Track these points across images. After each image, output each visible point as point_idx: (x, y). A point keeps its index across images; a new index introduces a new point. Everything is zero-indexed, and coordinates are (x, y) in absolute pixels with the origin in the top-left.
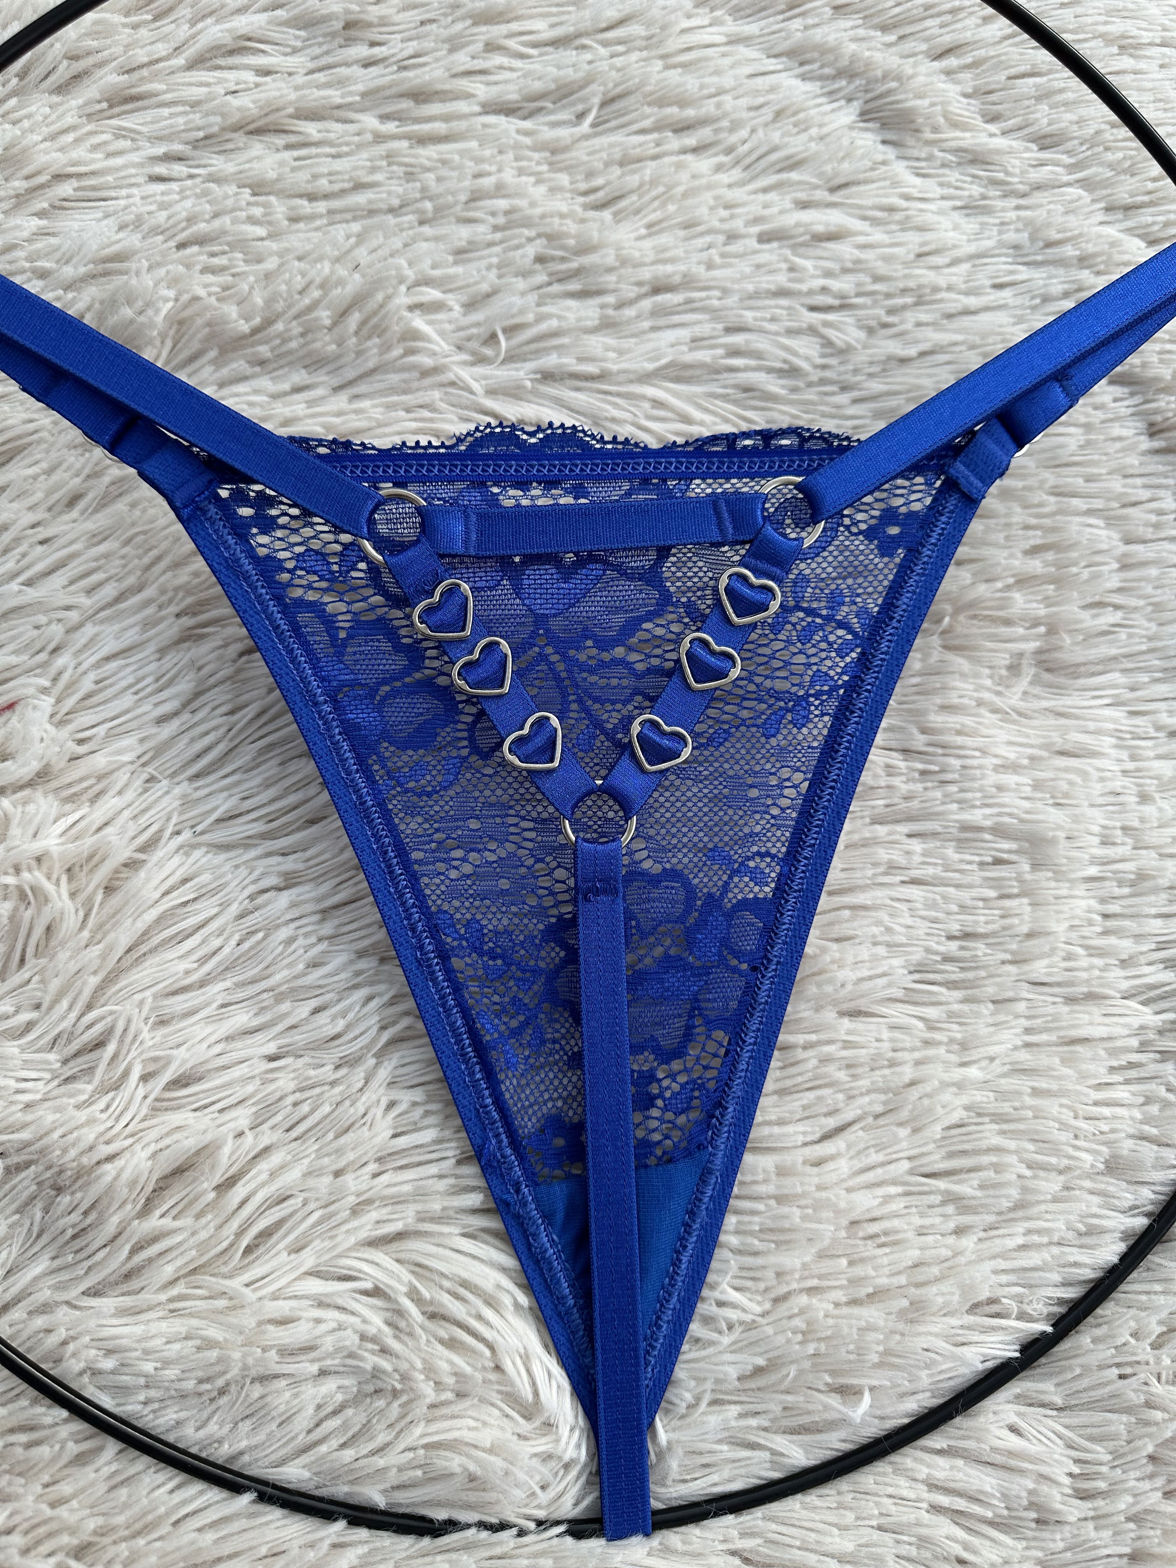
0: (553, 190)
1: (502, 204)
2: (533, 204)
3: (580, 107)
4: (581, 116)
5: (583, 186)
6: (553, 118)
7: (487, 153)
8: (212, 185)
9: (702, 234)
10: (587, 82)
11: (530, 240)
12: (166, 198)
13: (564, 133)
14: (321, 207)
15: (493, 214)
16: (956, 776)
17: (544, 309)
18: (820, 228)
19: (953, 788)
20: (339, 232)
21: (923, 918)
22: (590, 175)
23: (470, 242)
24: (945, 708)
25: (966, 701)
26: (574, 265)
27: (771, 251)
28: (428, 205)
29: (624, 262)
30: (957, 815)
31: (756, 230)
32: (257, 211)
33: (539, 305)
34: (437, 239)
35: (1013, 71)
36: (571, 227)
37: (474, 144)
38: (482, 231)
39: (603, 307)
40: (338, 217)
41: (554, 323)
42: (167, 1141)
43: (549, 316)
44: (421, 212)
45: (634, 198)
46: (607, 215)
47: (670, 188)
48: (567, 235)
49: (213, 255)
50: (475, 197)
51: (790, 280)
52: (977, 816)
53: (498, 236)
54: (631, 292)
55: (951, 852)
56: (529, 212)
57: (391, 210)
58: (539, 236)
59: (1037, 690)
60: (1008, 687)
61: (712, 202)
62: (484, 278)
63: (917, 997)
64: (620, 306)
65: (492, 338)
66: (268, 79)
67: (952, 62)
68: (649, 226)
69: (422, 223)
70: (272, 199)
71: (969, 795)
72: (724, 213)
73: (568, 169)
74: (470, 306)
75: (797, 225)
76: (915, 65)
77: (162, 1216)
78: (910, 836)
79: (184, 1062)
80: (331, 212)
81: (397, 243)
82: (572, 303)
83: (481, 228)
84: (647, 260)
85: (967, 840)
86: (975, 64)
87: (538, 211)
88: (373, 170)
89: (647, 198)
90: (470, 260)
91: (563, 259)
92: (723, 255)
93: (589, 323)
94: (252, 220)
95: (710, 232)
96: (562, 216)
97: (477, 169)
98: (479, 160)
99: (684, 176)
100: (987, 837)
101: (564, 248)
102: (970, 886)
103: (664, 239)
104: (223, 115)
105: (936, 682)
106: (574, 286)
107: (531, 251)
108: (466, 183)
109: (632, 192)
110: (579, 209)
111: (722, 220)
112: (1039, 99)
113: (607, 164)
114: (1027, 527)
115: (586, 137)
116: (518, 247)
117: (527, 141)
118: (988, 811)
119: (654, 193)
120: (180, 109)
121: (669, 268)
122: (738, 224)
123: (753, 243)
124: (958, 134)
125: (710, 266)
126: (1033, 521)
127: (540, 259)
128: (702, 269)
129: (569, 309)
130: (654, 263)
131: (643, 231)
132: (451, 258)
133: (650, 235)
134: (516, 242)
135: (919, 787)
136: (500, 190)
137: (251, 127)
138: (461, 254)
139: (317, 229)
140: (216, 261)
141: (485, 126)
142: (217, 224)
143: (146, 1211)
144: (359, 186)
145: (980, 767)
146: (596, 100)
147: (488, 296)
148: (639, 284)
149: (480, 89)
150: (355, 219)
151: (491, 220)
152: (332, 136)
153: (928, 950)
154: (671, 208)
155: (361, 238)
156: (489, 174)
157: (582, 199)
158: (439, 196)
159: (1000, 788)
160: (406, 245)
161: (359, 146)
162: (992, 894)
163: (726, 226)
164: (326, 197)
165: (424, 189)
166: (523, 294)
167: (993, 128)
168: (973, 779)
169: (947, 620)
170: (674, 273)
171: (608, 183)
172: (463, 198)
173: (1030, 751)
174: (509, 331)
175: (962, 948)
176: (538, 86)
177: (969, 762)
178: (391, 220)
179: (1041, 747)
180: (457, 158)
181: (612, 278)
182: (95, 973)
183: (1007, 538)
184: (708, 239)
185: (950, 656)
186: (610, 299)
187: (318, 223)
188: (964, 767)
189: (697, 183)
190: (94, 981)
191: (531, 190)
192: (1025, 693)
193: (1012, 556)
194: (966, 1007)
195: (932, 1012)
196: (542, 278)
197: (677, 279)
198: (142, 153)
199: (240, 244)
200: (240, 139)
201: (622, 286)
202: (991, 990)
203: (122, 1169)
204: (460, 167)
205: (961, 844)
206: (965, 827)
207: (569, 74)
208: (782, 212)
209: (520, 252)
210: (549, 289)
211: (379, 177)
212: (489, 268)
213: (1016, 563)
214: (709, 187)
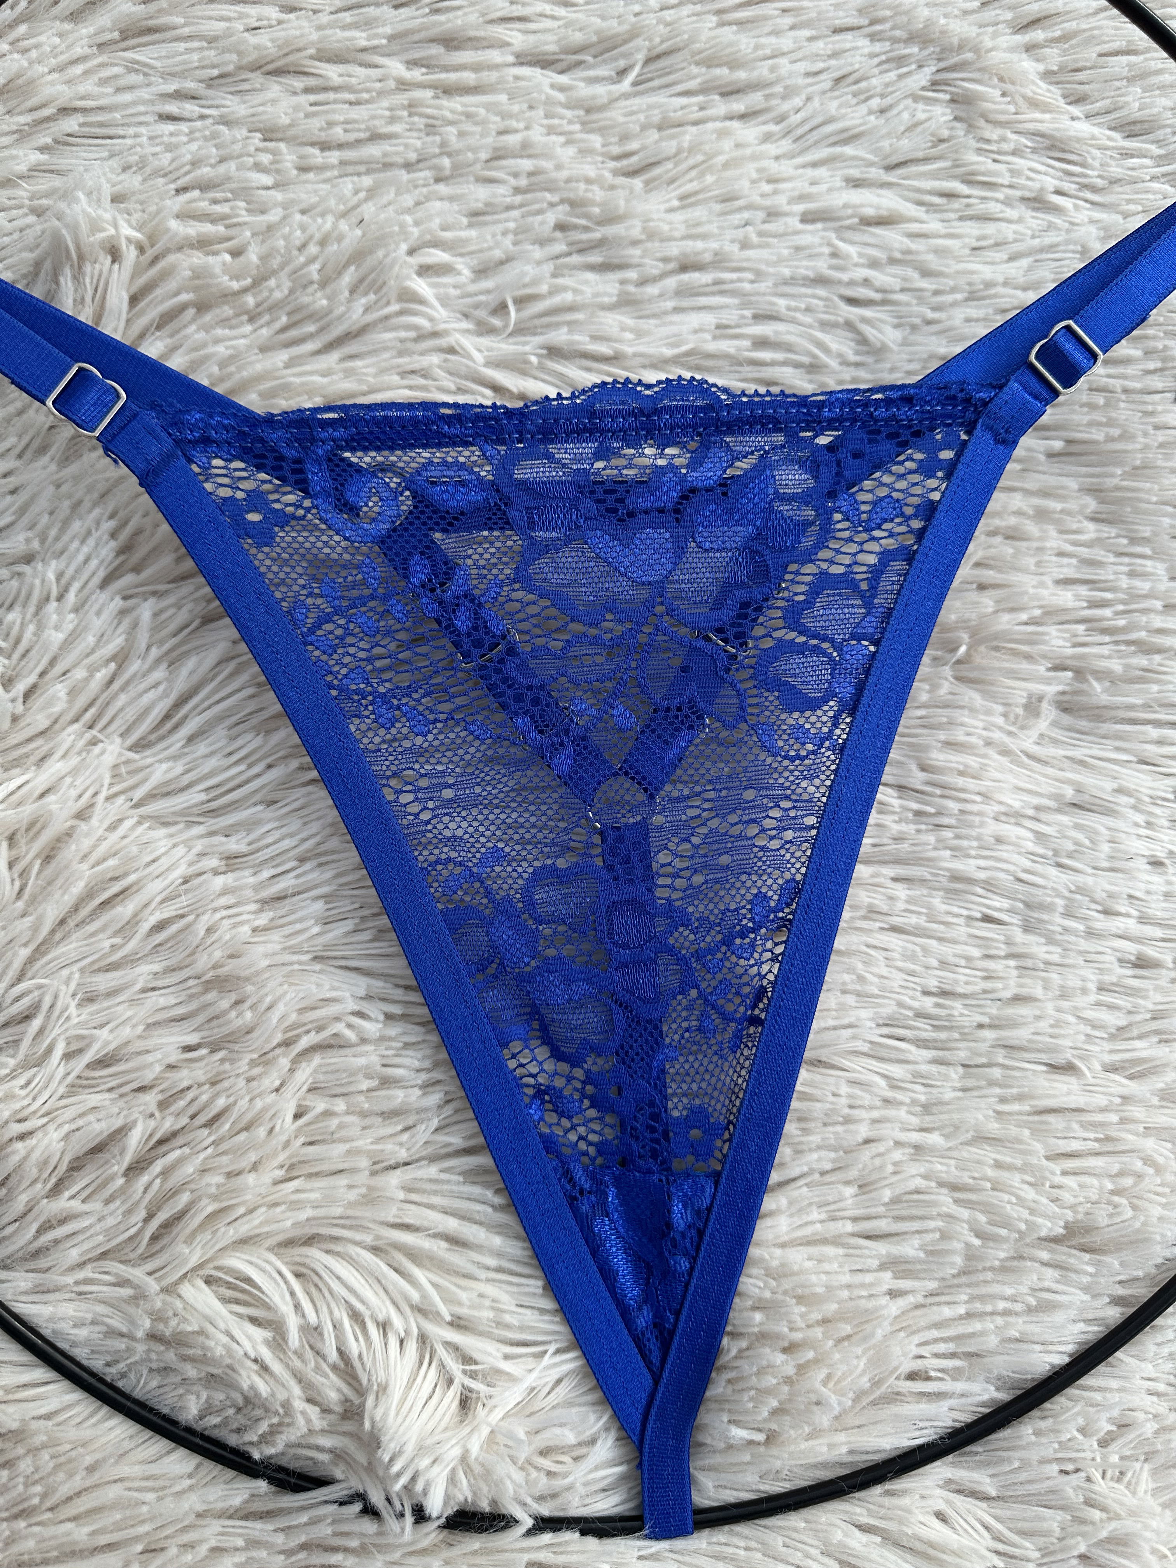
0: (585, 152)
1: (527, 164)
2: (559, 167)
3: (622, 63)
4: (622, 73)
5: (616, 150)
6: (591, 73)
7: (516, 108)
8: (222, 128)
9: (740, 209)
10: (632, 35)
11: (552, 205)
12: (174, 139)
13: (601, 91)
14: (334, 157)
15: (516, 175)
16: (952, 821)
17: (560, 281)
18: (870, 212)
19: (948, 834)
20: (347, 186)
21: (900, 970)
22: (625, 138)
23: (487, 204)
24: (949, 745)
25: (973, 740)
26: (597, 235)
27: (812, 232)
28: (446, 162)
29: (651, 235)
30: (949, 863)
31: (800, 208)
32: (265, 159)
33: (554, 276)
34: (451, 199)
35: (1106, 48)
36: (597, 194)
37: (503, 98)
38: (501, 193)
39: (623, 282)
40: (350, 169)
41: (569, 297)
42: (80, 1122)
43: (565, 289)
44: (438, 168)
45: (669, 165)
46: (637, 183)
47: (710, 157)
48: (593, 203)
49: (215, 202)
50: (498, 155)
51: (831, 267)
52: (968, 867)
53: (518, 199)
54: (654, 268)
55: (938, 902)
56: (554, 175)
57: (408, 166)
58: (562, 201)
59: (1056, 733)
60: (1023, 728)
61: (755, 175)
62: (497, 244)
63: (883, 1053)
64: (643, 282)
65: (501, 308)
66: (292, 16)
67: (1038, 35)
68: (682, 198)
69: (438, 180)
70: (282, 146)
71: (965, 843)
72: (767, 188)
73: (601, 131)
74: (481, 272)
75: (846, 206)
76: (995, 36)
77: (73, 1197)
78: (895, 880)
79: (107, 1043)
80: (343, 163)
81: (408, 200)
82: (590, 276)
83: (501, 190)
84: (677, 234)
85: (956, 891)
86: (1065, 38)
87: (564, 174)
88: (393, 120)
89: (684, 166)
90: (485, 224)
91: (586, 229)
92: (761, 234)
93: (606, 300)
94: (258, 167)
95: (750, 207)
96: (588, 181)
97: (501, 126)
98: (505, 116)
99: (727, 144)
100: (980, 891)
101: (587, 216)
102: (954, 942)
103: (698, 213)
104: (239, 53)
105: (942, 715)
106: (595, 258)
107: (551, 218)
108: (490, 140)
109: (668, 159)
110: (608, 175)
111: (763, 195)
112: (1131, 80)
113: (644, 127)
114: (1061, 554)
115: (626, 96)
116: (540, 212)
117: (561, 97)
118: (982, 863)
119: (691, 162)
120: (196, 44)
121: (699, 245)
122: (781, 201)
123: (794, 223)
124: (1038, 115)
125: (745, 245)
126: (1069, 548)
127: (561, 227)
128: (735, 248)
129: (586, 282)
130: (683, 238)
131: (676, 203)
132: (465, 221)
133: (683, 207)
134: (536, 206)
135: (911, 828)
136: (525, 150)
137: (270, 67)
138: (476, 216)
139: (325, 181)
140: (218, 209)
141: (517, 78)
142: (222, 169)
143: (55, 1191)
144: (375, 137)
145: (979, 814)
146: (640, 57)
147: (502, 263)
148: (665, 260)
149: (516, 37)
150: (368, 172)
151: (513, 181)
152: (353, 80)
153: (900, 1004)
154: (709, 179)
155: (372, 193)
156: (516, 131)
157: (613, 164)
158: (458, 152)
159: (999, 840)
160: (418, 204)
161: (381, 93)
162: (976, 952)
163: (767, 202)
164: (340, 146)
165: (443, 144)
166: (539, 263)
167: (1075, 110)
168: (971, 826)
169: (963, 649)
170: (705, 250)
171: (643, 148)
172: (484, 156)
173: (1036, 801)
174: (520, 302)
175: (937, 1005)
176: (578, 37)
177: (969, 807)
178: (404, 176)
179: (1050, 797)
180: (482, 111)
181: (636, 252)
182: (25, 945)
183: (1038, 564)
184: (746, 215)
185: (962, 689)
186: (632, 275)
187: (328, 174)
188: (962, 812)
189: (739, 153)
190: (24, 953)
191: (559, 150)
192: (1042, 735)
193: (1042, 585)
194: (934, 1068)
195: (897, 1071)
196: (560, 247)
197: (708, 257)
198: (154, 89)
199: (243, 192)
200: (257, 79)
201: (647, 261)
202: (962, 1055)
203: (33, 1149)
204: (484, 122)
205: (951, 894)
206: (956, 877)
207: (613, 26)
208: (830, 190)
209: (539, 218)
210: (568, 260)
211: (397, 128)
212: (505, 233)
213: (1045, 592)
214: (754, 157)
